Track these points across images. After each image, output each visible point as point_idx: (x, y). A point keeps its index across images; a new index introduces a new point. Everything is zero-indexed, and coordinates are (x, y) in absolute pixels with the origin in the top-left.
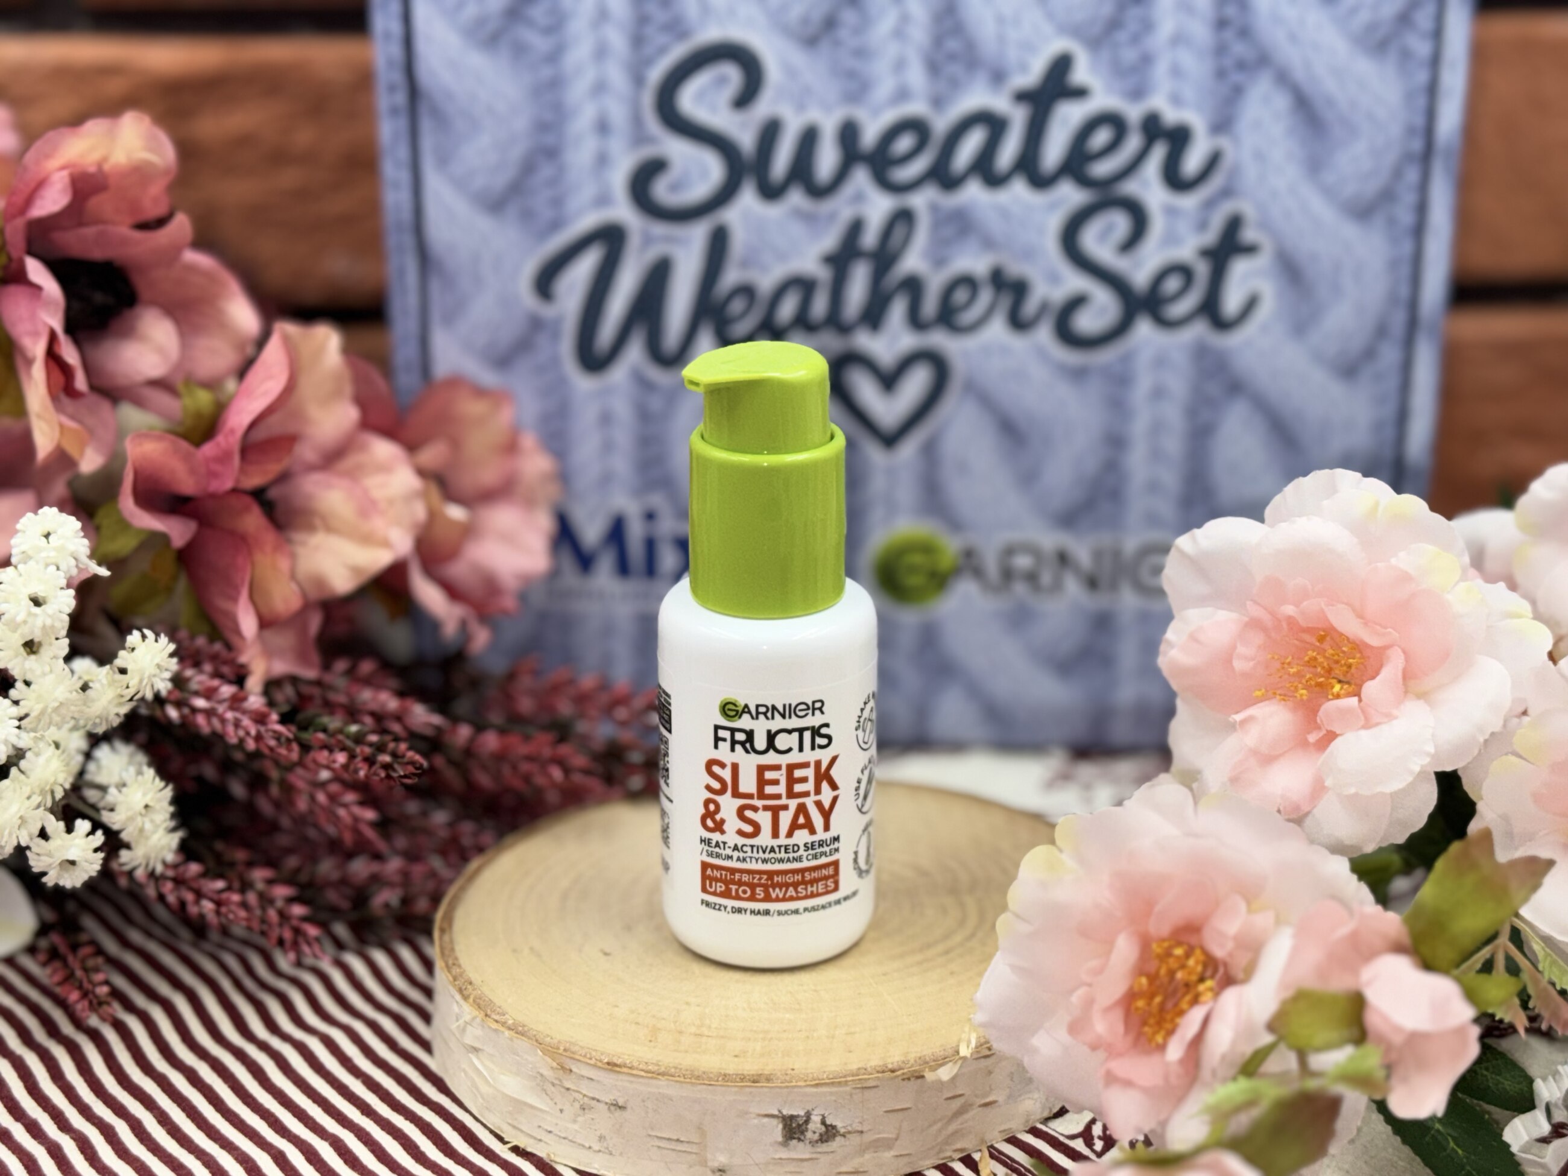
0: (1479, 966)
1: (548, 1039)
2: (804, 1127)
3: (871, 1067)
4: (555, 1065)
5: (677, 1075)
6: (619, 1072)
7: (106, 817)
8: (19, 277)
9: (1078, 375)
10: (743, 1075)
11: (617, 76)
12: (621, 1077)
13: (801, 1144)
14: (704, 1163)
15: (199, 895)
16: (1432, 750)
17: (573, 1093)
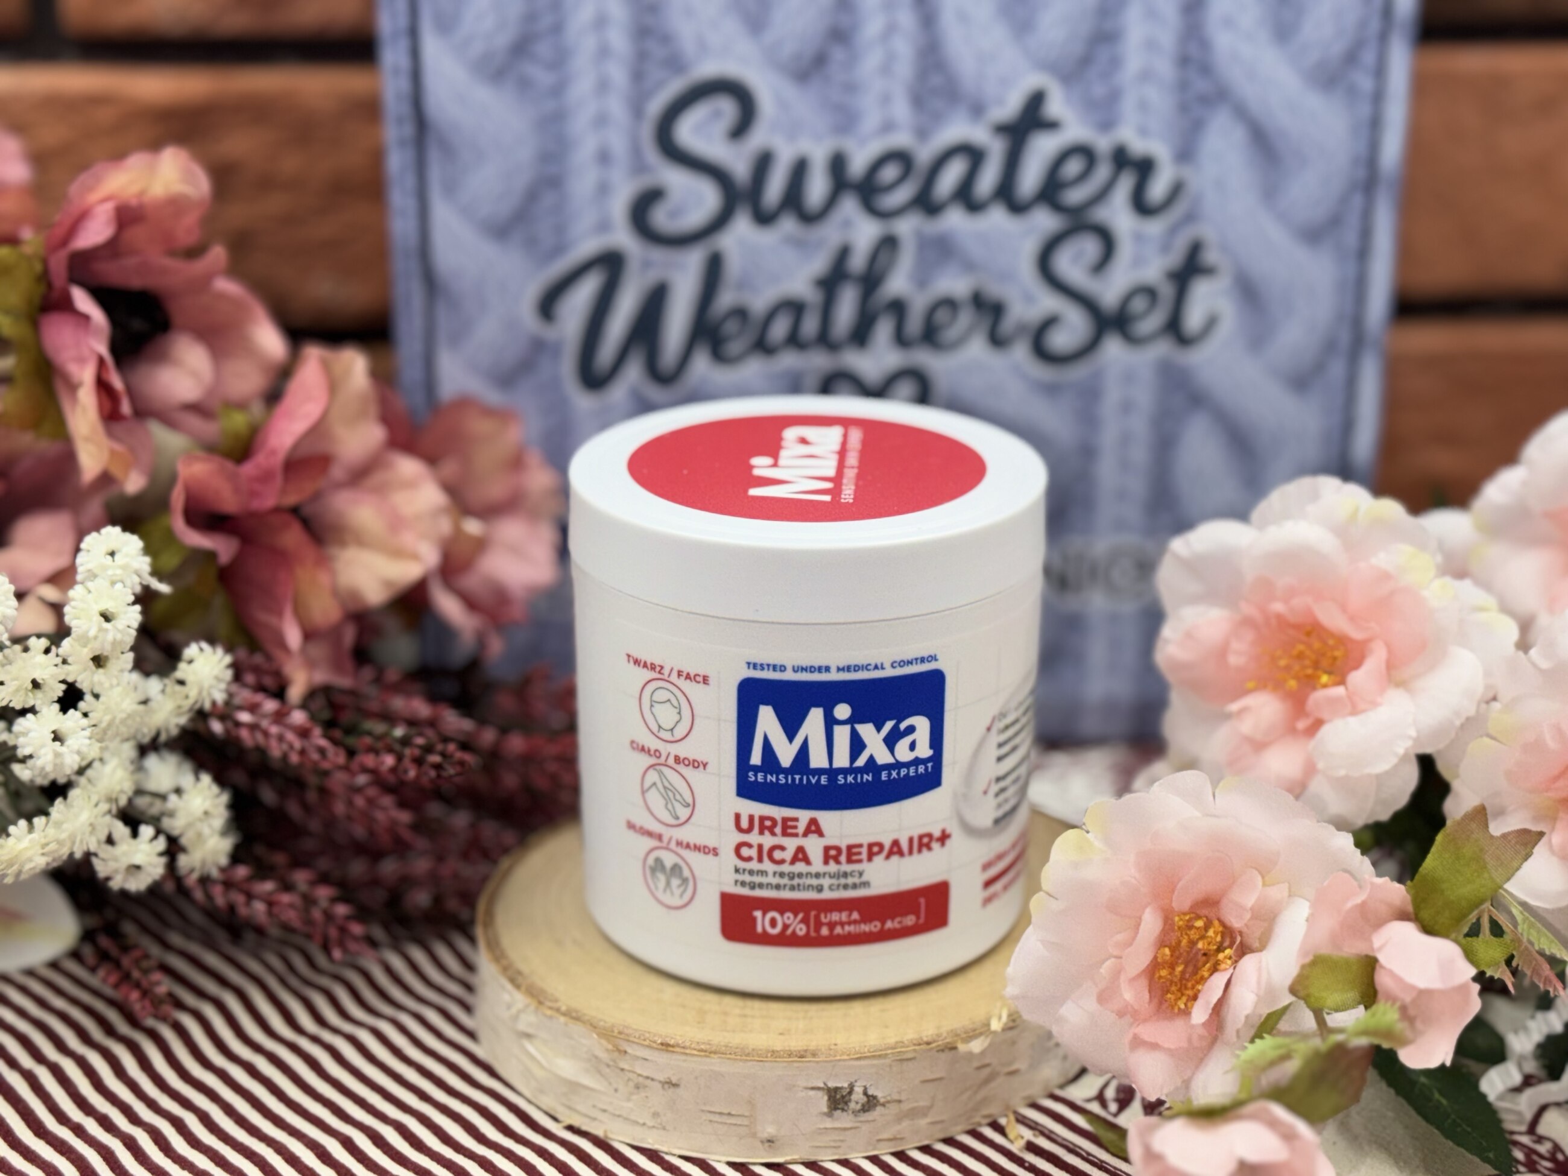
0: (1466, 930)
1: (602, 1023)
2: (847, 1098)
3: (907, 1040)
4: (610, 1047)
5: (728, 1052)
6: (673, 1052)
7: (166, 823)
8: (65, 305)
9: (1051, 390)
10: (790, 1051)
11: (617, 107)
12: (675, 1056)
13: (845, 1114)
14: (754, 1135)
15: (250, 896)
16: (1413, 733)
17: (627, 1073)
